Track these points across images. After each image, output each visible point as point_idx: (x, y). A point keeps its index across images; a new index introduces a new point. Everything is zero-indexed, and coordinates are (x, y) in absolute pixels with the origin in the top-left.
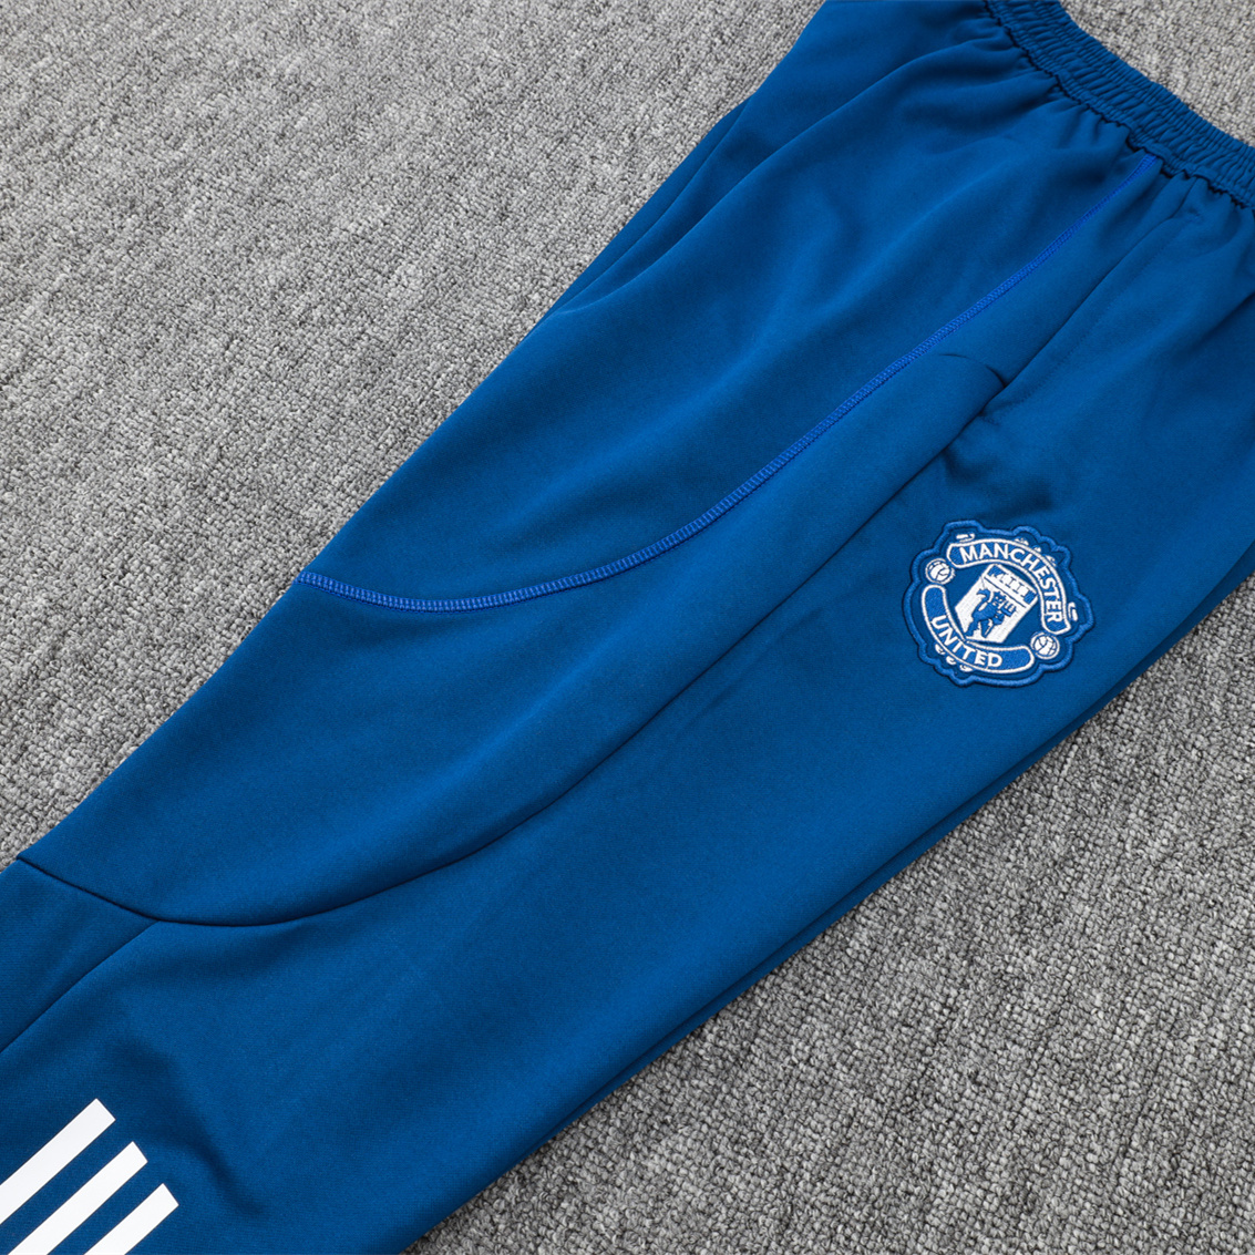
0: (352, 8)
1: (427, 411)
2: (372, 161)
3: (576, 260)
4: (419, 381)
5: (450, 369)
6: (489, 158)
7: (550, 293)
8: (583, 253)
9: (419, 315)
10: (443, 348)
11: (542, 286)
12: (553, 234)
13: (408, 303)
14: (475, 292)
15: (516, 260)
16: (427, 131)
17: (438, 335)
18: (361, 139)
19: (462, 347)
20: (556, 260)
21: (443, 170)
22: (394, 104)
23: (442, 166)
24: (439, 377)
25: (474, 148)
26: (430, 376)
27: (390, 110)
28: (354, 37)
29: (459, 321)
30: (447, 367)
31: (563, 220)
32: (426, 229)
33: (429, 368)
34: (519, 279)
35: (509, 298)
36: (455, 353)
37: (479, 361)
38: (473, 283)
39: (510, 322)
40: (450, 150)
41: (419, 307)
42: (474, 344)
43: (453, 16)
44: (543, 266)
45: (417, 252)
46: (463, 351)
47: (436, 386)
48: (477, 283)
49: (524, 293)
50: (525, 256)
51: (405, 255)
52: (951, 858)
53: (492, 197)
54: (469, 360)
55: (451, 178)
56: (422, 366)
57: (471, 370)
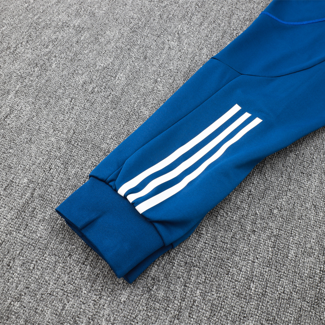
0: (92, 6)
1: (133, 114)
2: (105, 47)
3: (169, 68)
4: (129, 106)
5: (138, 102)
6: (139, 43)
7: (163, 78)
8: (171, 66)
9: (126, 87)
10: (135, 96)
11: (160, 76)
12: (161, 62)
13: (122, 84)
14: (141, 80)
15: (152, 70)
16: (120, 37)
17: (133, 92)
18: (101, 41)
19: (140, 95)
20: (163, 69)
21: (126, 47)
22: (109, 31)
23: (126, 46)
24: (135, 104)
25: (134, 41)
26: (132, 104)
27: (108, 33)
28: (94, 14)
29: (138, 88)
30: (137, 101)
31: (163, 58)
32: (124, 63)
33: (132, 102)
34: (153, 75)
35: (151, 80)
36: (139, 97)
37: (146, 99)
38: (140, 77)
39: (153, 87)
40: (127, 42)
41: (126, 85)
42: (143, 94)
43: (121, 6)
44: (160, 71)
45: (122, 70)
46: (141, 96)
47: (135, 107)
48: (141, 77)
49: (156, 79)
50: (154, 68)
51: (119, 71)
52: (313, 226)
53: (141, 53)
54: (143, 98)
55: (129, 49)
56: (129, 101)
57: (144, 101)
